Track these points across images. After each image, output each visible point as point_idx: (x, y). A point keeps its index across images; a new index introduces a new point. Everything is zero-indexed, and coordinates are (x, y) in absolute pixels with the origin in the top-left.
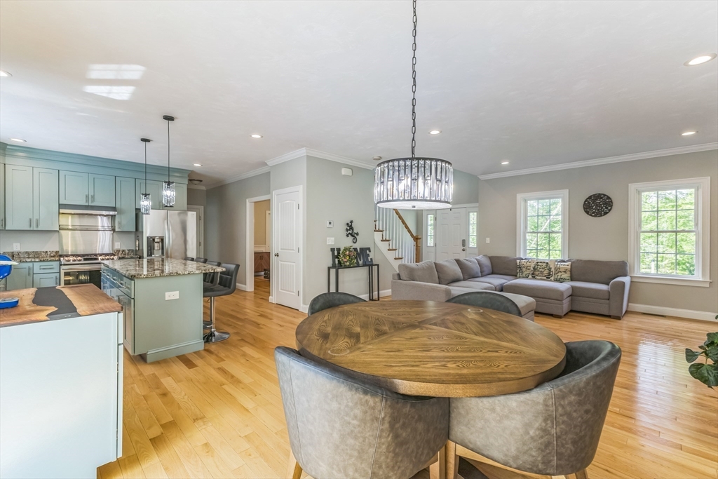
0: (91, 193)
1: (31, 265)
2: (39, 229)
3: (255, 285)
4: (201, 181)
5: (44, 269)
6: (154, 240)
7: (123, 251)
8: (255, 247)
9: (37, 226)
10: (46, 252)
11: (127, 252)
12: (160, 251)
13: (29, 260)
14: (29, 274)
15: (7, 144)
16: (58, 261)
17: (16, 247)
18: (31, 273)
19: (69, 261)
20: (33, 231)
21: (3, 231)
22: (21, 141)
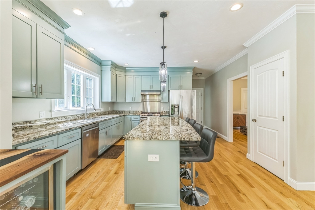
0: (152, 85)
1: (131, 116)
2: (135, 101)
3: (234, 137)
4: (201, 74)
5: (135, 118)
6: (174, 106)
7: (164, 111)
8: (234, 111)
10: (138, 111)
11: (166, 112)
12: (178, 112)
15: (126, 68)
16: (139, 115)
17: (130, 109)
18: (131, 120)
19: (142, 116)
20: (134, 103)
21: (125, 102)
22: (127, 64)
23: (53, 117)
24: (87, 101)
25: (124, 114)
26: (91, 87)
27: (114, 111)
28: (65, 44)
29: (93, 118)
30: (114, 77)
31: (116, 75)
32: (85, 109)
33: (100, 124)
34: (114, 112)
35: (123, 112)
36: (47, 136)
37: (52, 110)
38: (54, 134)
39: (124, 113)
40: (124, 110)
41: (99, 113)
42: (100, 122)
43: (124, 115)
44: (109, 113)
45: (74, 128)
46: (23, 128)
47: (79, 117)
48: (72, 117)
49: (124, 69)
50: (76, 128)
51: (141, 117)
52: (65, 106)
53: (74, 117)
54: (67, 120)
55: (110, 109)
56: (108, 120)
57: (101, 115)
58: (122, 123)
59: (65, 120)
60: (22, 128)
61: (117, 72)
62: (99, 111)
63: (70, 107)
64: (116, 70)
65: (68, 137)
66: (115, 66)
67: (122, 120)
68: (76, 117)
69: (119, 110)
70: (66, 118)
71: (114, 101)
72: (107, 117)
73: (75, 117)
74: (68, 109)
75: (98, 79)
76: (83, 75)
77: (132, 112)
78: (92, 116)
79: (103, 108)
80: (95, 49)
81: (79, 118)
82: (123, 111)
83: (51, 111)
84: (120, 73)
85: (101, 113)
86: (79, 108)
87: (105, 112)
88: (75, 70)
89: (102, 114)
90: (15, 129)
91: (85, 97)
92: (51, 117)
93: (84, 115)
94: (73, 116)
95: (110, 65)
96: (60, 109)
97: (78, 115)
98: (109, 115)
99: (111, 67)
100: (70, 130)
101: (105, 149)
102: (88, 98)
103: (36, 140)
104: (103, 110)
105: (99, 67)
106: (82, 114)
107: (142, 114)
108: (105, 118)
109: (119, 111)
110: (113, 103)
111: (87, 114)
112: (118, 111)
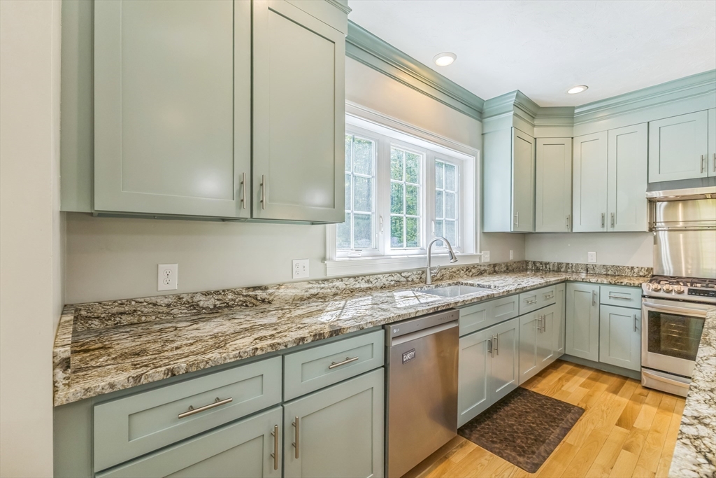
1: (596, 288)
2: (617, 230)
5: (616, 298)
9: (613, 225)
10: (632, 268)
13: (593, 280)
14: (594, 303)
15: (574, 108)
16: (640, 286)
17: (591, 258)
18: (596, 302)
19: (657, 290)
20: (608, 233)
21: (570, 234)
22: (581, 89)
23: (330, 274)
24: (439, 230)
25: (564, 275)
26: (452, 188)
27: (527, 262)
28: (347, 54)
29: (450, 285)
30: (528, 149)
31: (532, 141)
32: (427, 255)
33: (462, 312)
34: (527, 265)
35: (558, 269)
36: (228, 361)
37: (328, 257)
38: (259, 353)
39: (566, 272)
40: (564, 261)
41: (474, 267)
42: (466, 304)
43: (565, 281)
44: (510, 269)
45: (349, 331)
46: (247, 306)
47: (410, 279)
48: (384, 279)
49: (566, 115)
50: (363, 328)
51: (650, 297)
52: (373, 245)
53: (390, 278)
54: (370, 285)
55: (511, 256)
56: (500, 297)
57: (481, 273)
58: (557, 310)
59: (364, 285)
60: (242, 305)
61: (537, 132)
62: (476, 261)
63: (386, 246)
64: (534, 126)
65: (330, 360)
66: (531, 110)
67: (558, 299)
68: (398, 279)
69: (545, 260)
70: (368, 281)
71: (527, 228)
72: (497, 283)
73: (396, 277)
74: (381, 252)
75: (471, 163)
76: (425, 154)
77: (597, 270)
78: (451, 277)
79: (489, 252)
80: (455, 56)
81: (408, 281)
82: (559, 264)
83: (324, 259)
84: (548, 134)
85: (482, 268)
86: (413, 252)
87: (495, 266)
88: (402, 141)
89: (485, 271)
90: (225, 307)
91: (430, 218)
92: (323, 277)
93: (423, 272)
94: (391, 274)
95: (512, 107)
96: (357, 254)
97: (404, 272)
98: (508, 273)
99: (515, 115)
100: (332, 339)
101: (484, 402)
102: (440, 223)
103: (174, 379)
104: (486, 258)
105: (476, 123)
106: (419, 269)
107: (655, 285)
108: (489, 287)
109: (546, 264)
110: (522, 238)
111: (431, 270)
112: (541, 263)
